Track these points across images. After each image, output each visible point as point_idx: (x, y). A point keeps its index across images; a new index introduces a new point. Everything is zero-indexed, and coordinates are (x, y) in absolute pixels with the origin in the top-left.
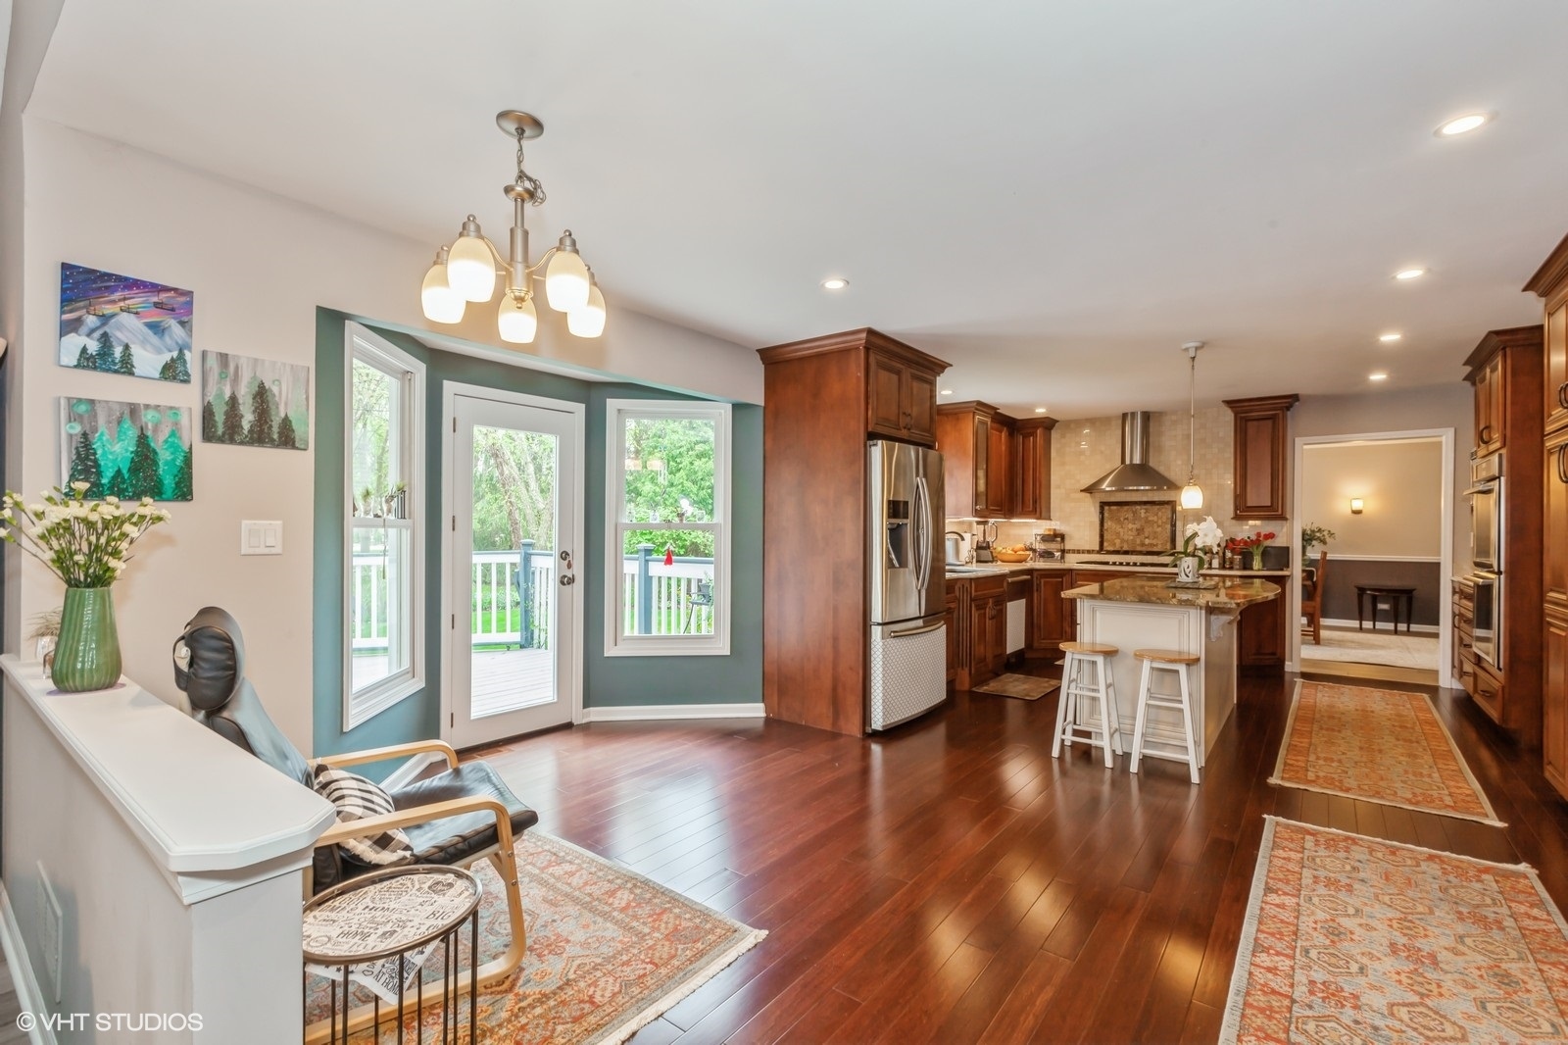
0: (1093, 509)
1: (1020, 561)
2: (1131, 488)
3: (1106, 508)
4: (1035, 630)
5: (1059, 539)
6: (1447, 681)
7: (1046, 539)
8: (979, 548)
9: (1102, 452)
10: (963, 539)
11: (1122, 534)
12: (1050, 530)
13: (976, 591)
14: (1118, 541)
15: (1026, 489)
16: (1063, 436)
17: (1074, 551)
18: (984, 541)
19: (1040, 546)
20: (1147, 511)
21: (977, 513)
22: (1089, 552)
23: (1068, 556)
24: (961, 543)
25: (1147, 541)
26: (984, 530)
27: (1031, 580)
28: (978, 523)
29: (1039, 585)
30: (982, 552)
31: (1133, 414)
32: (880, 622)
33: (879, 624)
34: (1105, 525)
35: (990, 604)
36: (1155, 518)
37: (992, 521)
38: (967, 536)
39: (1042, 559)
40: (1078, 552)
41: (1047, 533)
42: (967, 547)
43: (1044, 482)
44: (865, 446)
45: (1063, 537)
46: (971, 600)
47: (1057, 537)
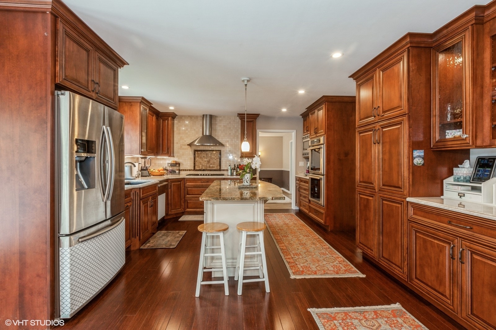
0: (191, 153)
1: (161, 175)
2: (206, 144)
3: (196, 152)
4: (169, 206)
5: (178, 165)
6: (294, 207)
7: (172, 165)
8: (142, 170)
9: (194, 130)
10: (135, 166)
11: (202, 163)
12: (174, 161)
13: (142, 194)
14: (201, 166)
15: (164, 143)
16: (179, 122)
17: (184, 170)
18: (145, 167)
19: (170, 168)
20: (211, 154)
21: (142, 153)
22: (190, 170)
23: (182, 172)
24: (133, 168)
25: (211, 166)
26: (145, 161)
27: (167, 185)
28: (142, 158)
29: (171, 186)
30: (144, 172)
31: (206, 115)
32: (68, 233)
33: (67, 235)
34: (196, 159)
35: (150, 200)
36: (214, 157)
37: (148, 157)
38: (137, 164)
39: (170, 174)
40: (185, 170)
41: (173, 162)
42: (136, 170)
43: (172, 141)
44: (53, 94)
45: (179, 164)
46: (140, 199)
47: (177, 164)
